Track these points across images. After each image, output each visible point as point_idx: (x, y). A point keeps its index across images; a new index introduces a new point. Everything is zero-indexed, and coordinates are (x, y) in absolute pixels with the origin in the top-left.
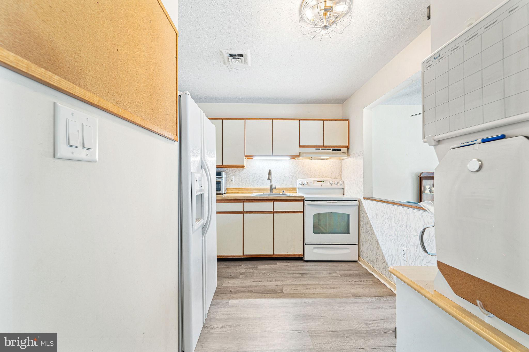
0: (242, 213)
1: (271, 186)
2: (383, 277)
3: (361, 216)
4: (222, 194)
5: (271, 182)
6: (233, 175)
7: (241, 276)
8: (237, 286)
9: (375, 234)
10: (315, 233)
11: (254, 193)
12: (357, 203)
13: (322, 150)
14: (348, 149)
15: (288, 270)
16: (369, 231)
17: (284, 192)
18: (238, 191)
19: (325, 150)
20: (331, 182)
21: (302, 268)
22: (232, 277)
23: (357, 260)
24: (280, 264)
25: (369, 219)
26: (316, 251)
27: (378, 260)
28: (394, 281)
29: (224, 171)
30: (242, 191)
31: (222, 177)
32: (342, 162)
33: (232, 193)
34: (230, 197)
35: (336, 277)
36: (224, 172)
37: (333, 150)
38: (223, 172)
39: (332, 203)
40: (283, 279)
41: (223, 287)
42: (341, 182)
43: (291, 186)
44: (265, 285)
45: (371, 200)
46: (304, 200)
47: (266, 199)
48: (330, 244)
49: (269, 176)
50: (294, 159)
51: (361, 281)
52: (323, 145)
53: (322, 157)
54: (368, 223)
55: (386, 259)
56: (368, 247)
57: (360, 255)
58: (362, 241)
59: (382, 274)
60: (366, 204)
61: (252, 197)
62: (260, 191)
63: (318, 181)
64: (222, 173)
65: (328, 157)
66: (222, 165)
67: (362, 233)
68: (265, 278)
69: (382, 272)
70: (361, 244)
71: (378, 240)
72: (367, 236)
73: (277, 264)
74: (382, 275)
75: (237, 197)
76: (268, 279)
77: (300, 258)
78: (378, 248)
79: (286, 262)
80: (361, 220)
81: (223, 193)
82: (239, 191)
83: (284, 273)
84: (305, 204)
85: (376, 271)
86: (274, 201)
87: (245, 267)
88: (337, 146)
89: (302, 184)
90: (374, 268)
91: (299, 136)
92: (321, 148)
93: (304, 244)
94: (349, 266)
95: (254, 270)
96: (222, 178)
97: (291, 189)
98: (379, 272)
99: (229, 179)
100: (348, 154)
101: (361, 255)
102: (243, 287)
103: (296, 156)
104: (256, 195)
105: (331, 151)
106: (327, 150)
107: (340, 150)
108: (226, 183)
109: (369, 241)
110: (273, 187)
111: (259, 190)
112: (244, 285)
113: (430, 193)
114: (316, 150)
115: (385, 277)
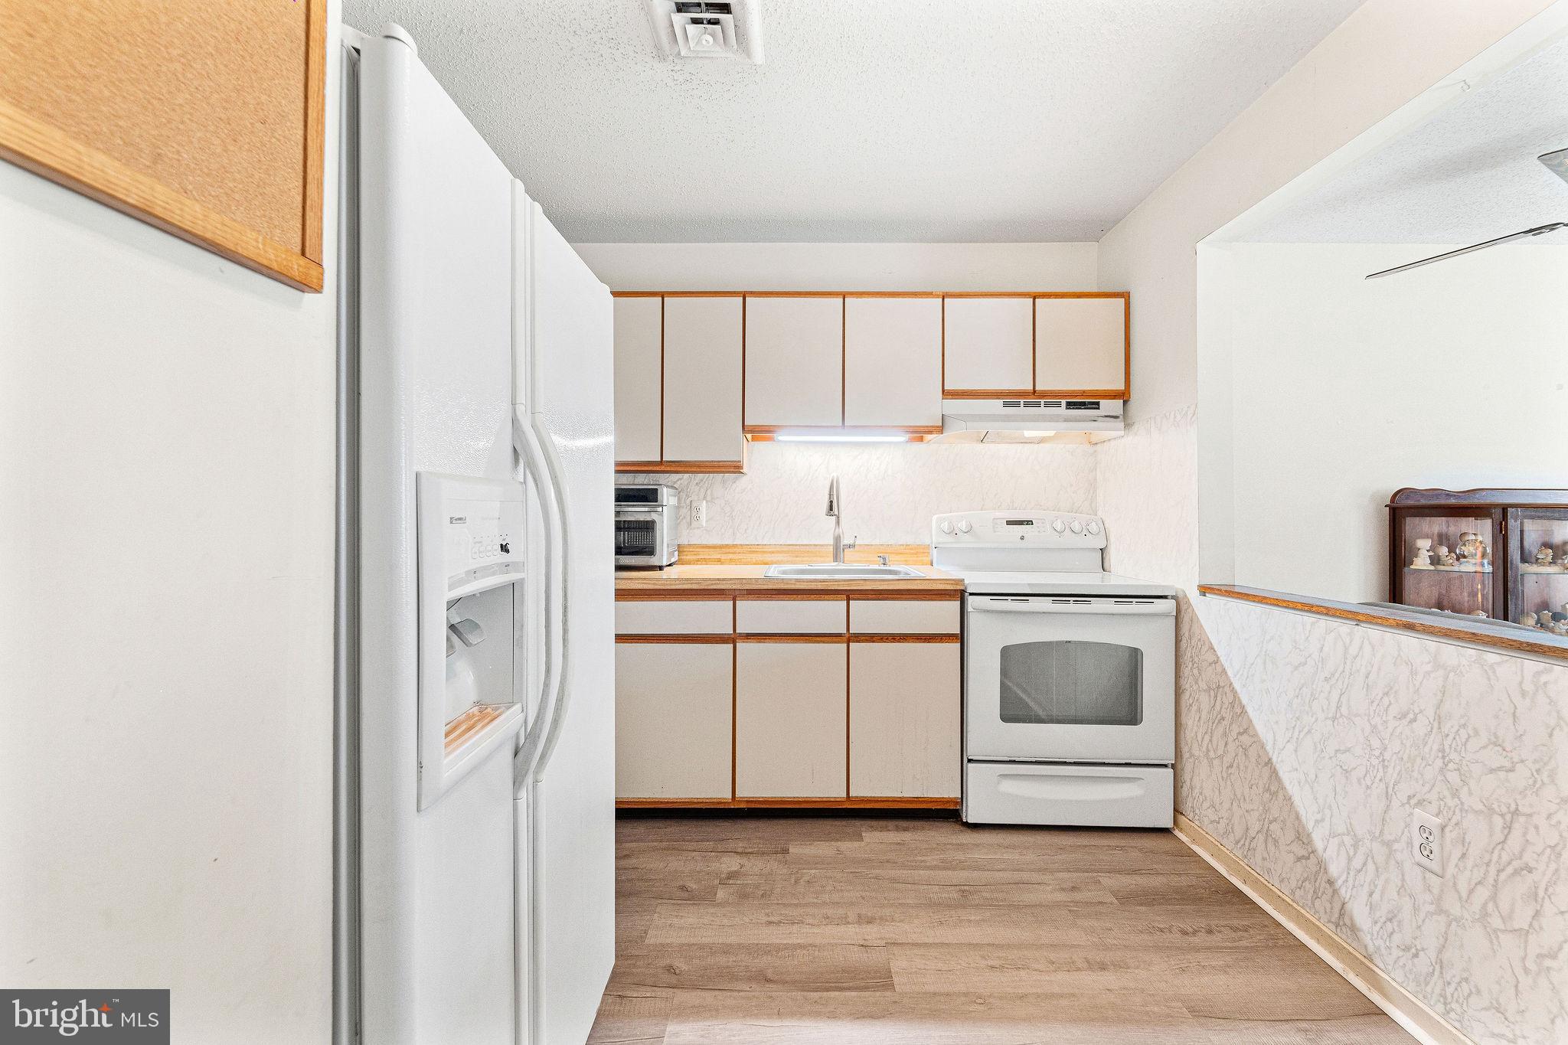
0: (732, 639)
1: (837, 539)
2: (1303, 916)
3: (1186, 658)
4: (661, 568)
5: (838, 523)
6: (702, 496)
7: (721, 894)
8: (702, 947)
9: (1256, 735)
10: (1005, 718)
11: (776, 563)
12: (1168, 606)
13: (1026, 405)
14: (1125, 403)
15: (904, 866)
16: (1228, 716)
17: (884, 559)
18: (719, 556)
19: (1038, 405)
20: (1059, 526)
21: (960, 856)
22: (686, 895)
23: (1169, 824)
24: (876, 839)
25: (1224, 671)
26: (1009, 787)
27: (1276, 842)
28: (1366, 947)
29: (669, 484)
30: (731, 556)
31: (659, 506)
32: (1095, 451)
33: (697, 562)
34: (687, 580)
35: (1100, 908)
36: (667, 486)
37: (1070, 405)
38: (665, 489)
39: (1072, 607)
40: (887, 912)
41: (648, 946)
42: (1094, 523)
43: (909, 540)
44: (818, 942)
45: (1233, 597)
46: (963, 592)
47: (820, 586)
48: (1064, 763)
49: (831, 502)
50: (921, 439)
51: (1210, 932)
52: (1031, 388)
53: (1028, 434)
54: (1221, 687)
55: (1319, 844)
56: (1222, 784)
57: (1181, 808)
58: (1192, 755)
59: (1295, 905)
60: (1209, 613)
61: (768, 579)
62: (797, 557)
63: (1009, 523)
64: (659, 492)
65: (1051, 433)
66: (662, 462)
67: (1190, 723)
68: (815, 905)
69: (1293, 892)
70: (1188, 766)
71: (1274, 760)
72: (1215, 739)
73: (860, 838)
74: (1299, 908)
75: (710, 579)
76: (830, 912)
77: (948, 814)
78: (1274, 794)
79: (897, 829)
80: (1186, 671)
81: (665, 564)
82: (723, 557)
83: (894, 880)
84: (969, 608)
85: (1266, 883)
86: (849, 595)
87: (740, 846)
88: (1083, 394)
89: (953, 533)
90: (1252, 871)
91: (943, 355)
92: (1022, 401)
93: (965, 760)
94: (1141, 850)
95: (772, 865)
96: (660, 509)
97: (911, 549)
98: (1280, 894)
99: (687, 513)
100: (1125, 418)
101: (1187, 808)
102: (727, 949)
103: (930, 430)
104: (784, 572)
105: (1062, 410)
106: (1047, 405)
107: (1096, 406)
108: (675, 526)
109: (1227, 759)
110: (846, 541)
111: (796, 551)
112: (733, 940)
113: (1432, 568)
114: (1006, 405)
115: (1311, 918)
